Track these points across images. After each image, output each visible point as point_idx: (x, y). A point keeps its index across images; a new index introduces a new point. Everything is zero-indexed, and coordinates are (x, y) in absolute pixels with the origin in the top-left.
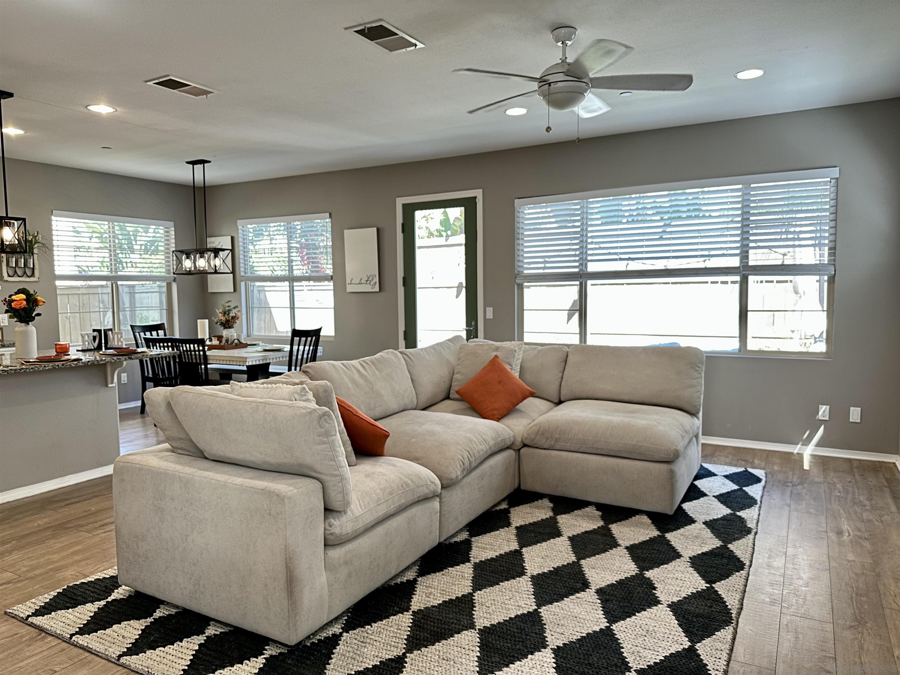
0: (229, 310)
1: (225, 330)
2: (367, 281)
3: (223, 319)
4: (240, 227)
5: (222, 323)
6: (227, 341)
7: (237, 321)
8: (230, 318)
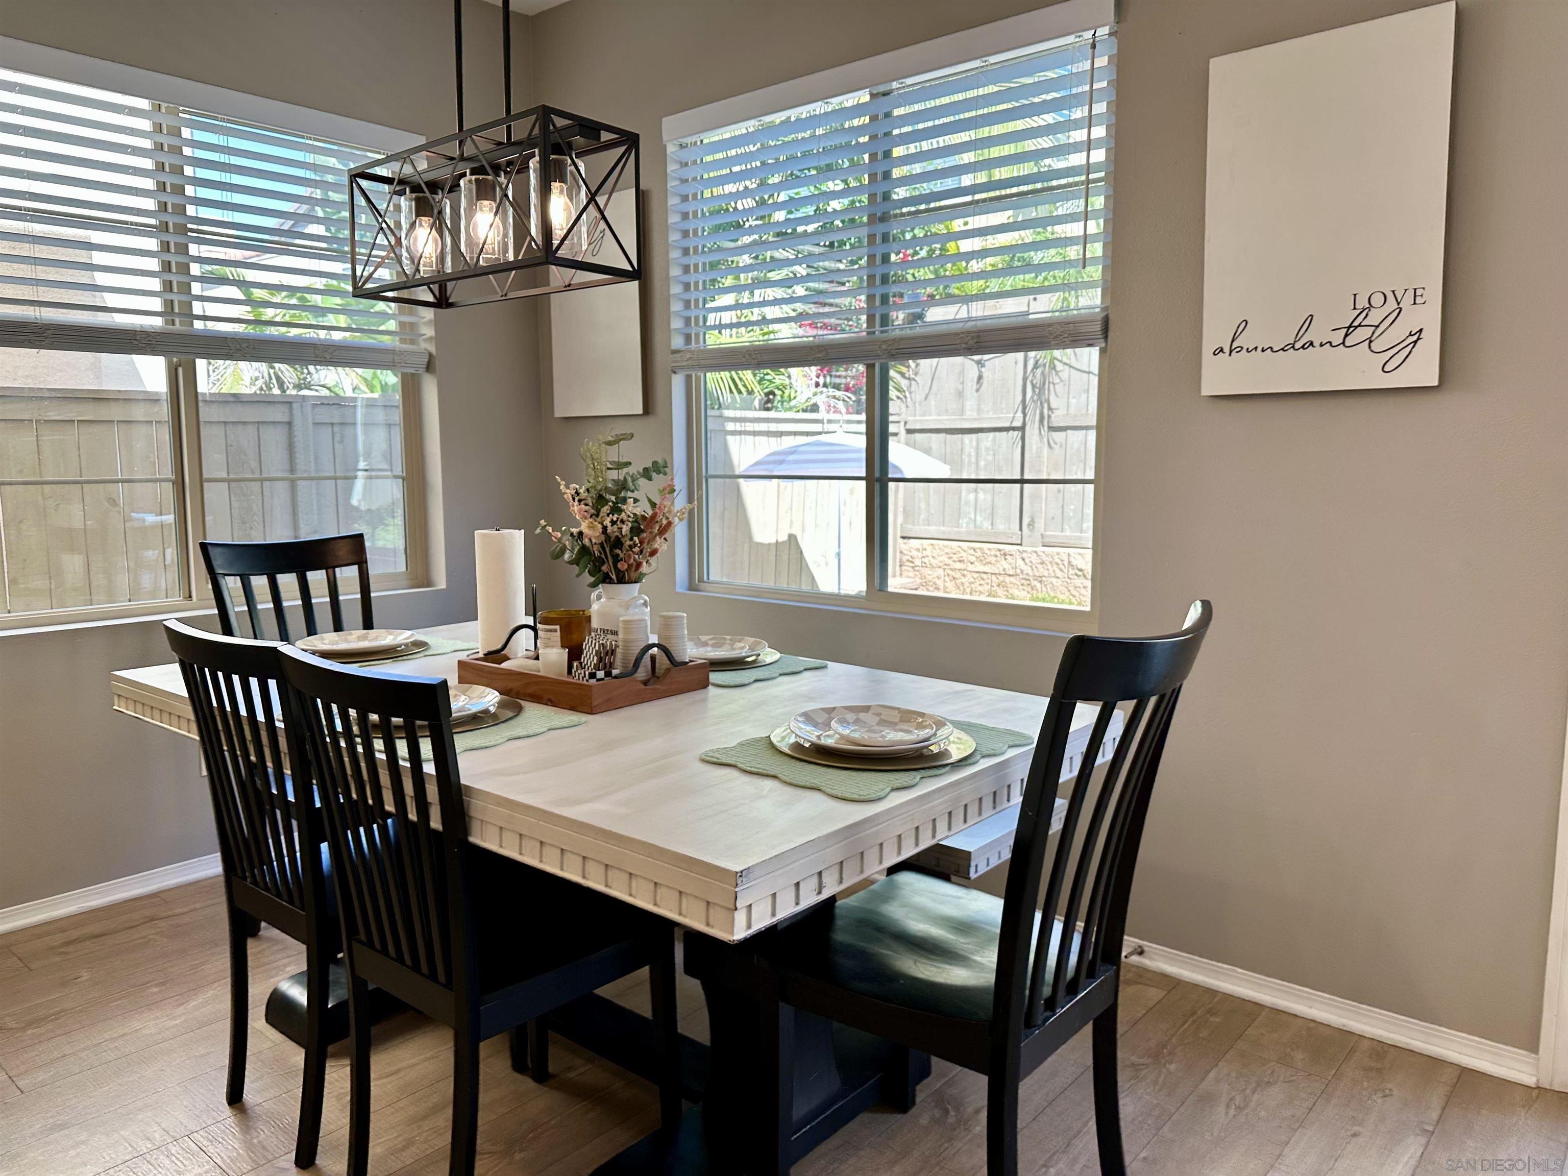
0: (622, 486)
1: (601, 588)
2: (1350, 329)
3: (591, 531)
4: (671, 149)
5: (584, 550)
6: (606, 657)
7: (658, 543)
8: (626, 529)
